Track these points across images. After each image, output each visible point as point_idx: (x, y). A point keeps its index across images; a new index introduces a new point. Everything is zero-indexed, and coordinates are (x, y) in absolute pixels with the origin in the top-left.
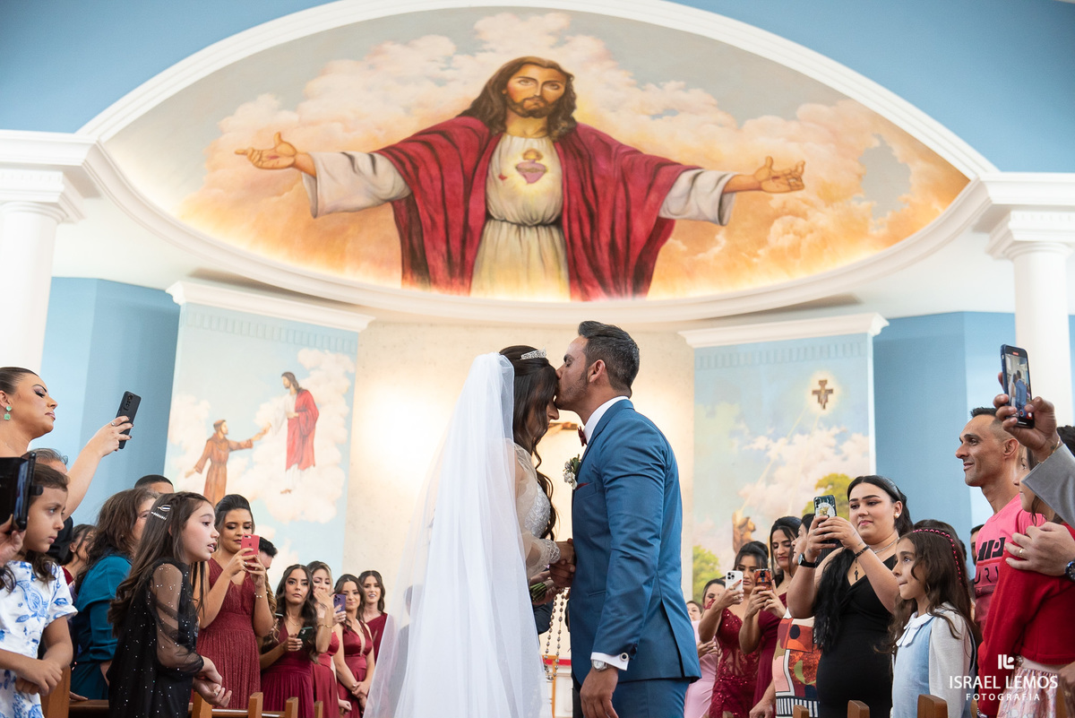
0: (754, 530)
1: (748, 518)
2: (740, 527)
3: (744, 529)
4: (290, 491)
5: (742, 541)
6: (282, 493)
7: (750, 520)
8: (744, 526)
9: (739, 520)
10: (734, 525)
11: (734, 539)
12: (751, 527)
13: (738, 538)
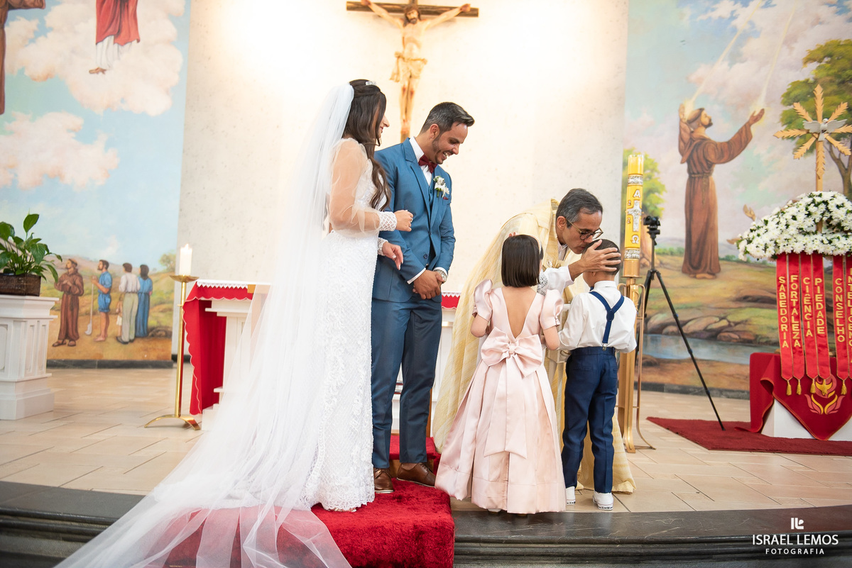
0: (710, 124)
1: (701, 110)
2: (690, 122)
3: (694, 124)
4: (103, 71)
5: (692, 139)
6: (91, 72)
7: (704, 113)
8: (697, 119)
9: (689, 112)
10: (681, 120)
11: (681, 138)
12: (705, 121)
13: (686, 137)
